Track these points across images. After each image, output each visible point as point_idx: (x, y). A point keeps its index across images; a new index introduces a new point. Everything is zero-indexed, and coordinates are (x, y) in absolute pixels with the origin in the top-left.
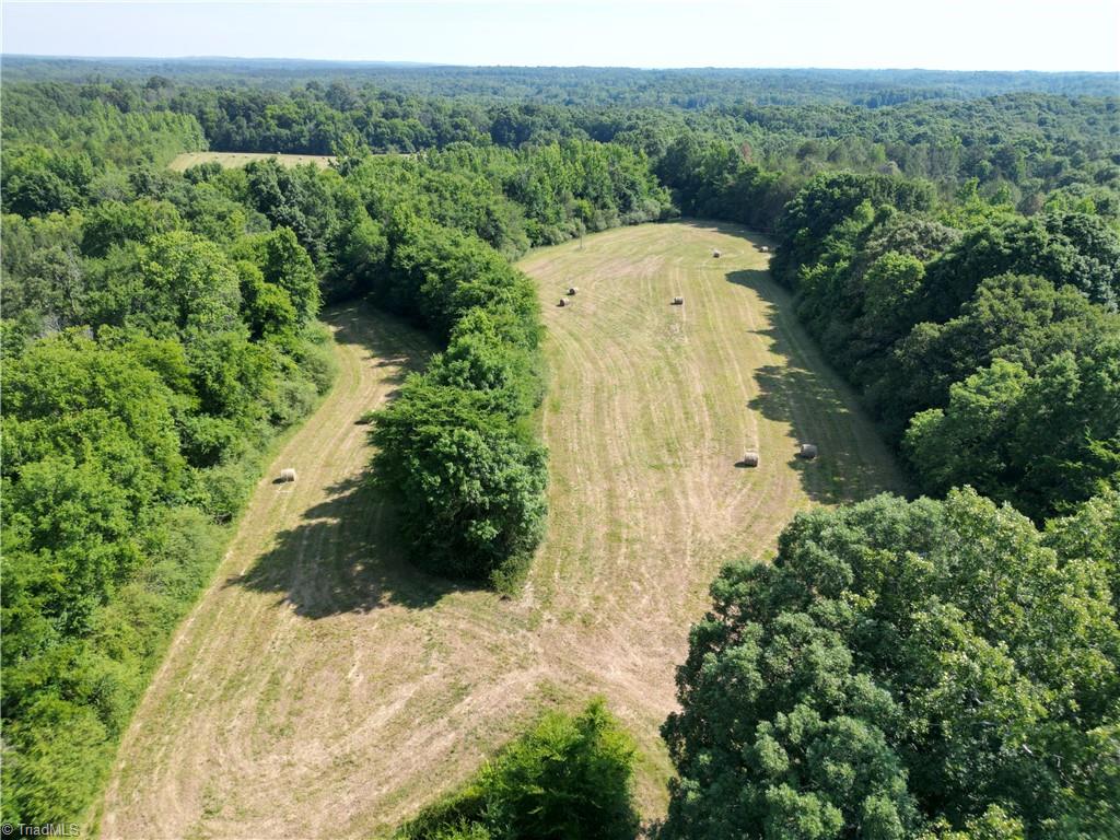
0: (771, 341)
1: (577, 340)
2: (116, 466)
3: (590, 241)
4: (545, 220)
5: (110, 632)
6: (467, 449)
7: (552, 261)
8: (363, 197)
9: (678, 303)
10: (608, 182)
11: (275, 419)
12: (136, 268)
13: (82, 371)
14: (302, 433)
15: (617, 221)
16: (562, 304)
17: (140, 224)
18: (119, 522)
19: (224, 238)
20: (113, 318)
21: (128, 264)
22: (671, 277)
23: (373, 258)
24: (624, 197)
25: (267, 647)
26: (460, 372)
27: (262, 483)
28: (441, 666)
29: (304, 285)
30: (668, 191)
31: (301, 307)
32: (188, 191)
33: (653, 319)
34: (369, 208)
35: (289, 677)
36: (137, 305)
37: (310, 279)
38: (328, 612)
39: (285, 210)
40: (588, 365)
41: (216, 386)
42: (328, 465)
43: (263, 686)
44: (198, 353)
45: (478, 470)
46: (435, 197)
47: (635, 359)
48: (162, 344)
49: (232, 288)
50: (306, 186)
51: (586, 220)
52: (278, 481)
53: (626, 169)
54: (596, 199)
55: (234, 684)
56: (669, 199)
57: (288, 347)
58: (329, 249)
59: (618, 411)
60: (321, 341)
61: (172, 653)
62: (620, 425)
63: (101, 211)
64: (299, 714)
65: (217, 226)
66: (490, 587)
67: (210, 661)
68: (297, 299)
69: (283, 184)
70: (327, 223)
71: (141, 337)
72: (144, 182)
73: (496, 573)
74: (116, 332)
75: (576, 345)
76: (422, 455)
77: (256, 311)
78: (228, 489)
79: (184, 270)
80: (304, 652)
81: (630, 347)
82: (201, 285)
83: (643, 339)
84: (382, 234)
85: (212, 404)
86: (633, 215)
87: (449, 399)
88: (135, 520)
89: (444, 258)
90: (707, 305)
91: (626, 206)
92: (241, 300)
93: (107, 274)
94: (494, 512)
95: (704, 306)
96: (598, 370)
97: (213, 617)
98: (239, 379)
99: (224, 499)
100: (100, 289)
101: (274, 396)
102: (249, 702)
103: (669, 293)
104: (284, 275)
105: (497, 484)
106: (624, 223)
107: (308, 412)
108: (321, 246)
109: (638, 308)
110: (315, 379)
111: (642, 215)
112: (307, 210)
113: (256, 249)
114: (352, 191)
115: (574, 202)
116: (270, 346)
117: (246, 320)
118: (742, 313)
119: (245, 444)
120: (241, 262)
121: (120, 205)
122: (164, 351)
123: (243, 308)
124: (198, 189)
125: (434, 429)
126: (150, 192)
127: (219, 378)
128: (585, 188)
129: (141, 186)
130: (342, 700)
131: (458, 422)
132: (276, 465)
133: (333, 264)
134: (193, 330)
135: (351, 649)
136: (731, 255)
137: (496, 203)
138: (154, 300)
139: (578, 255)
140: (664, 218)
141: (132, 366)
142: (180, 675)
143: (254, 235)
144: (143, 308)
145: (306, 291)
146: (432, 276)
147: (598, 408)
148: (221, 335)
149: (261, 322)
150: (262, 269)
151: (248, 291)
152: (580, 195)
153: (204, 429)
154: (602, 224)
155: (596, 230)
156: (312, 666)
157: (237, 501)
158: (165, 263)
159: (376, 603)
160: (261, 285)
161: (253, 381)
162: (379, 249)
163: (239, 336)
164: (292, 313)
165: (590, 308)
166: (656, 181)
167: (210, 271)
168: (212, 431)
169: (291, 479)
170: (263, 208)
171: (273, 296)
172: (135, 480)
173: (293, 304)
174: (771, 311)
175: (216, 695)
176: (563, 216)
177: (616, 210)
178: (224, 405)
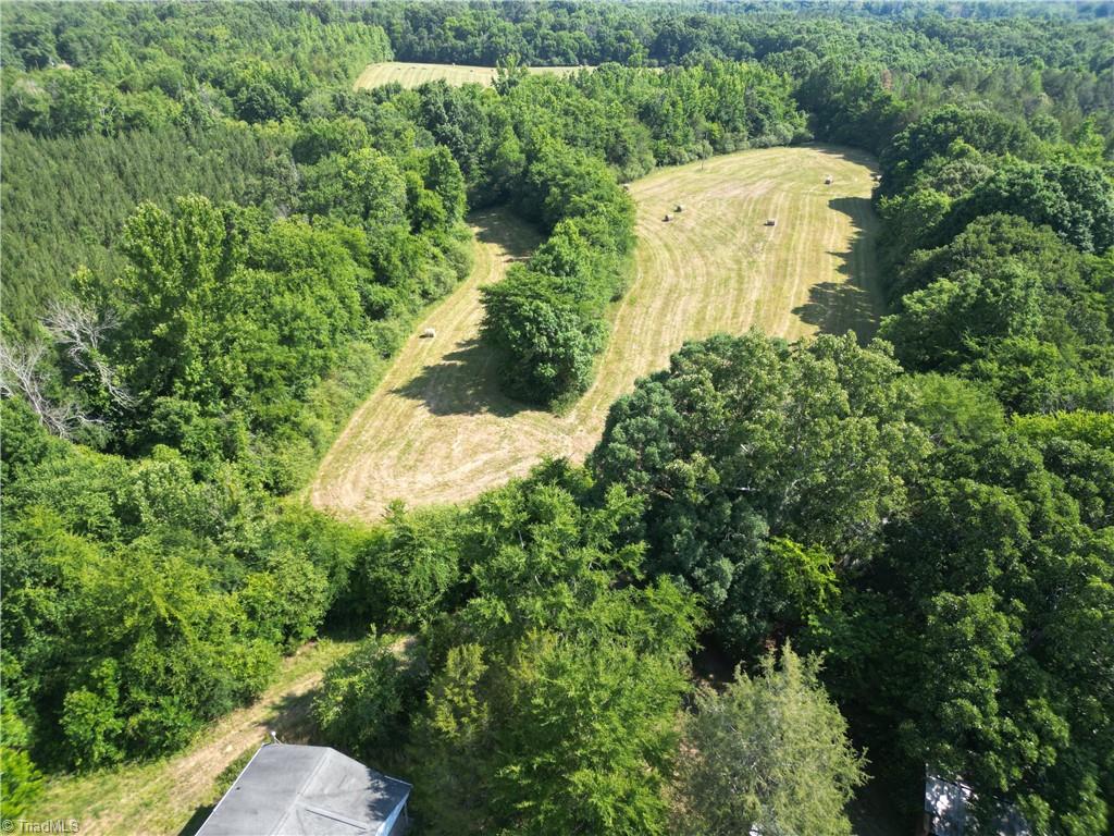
0: (841, 261)
1: (669, 250)
2: (323, 304)
3: (714, 162)
4: (673, 141)
5: (318, 404)
6: (540, 315)
7: (671, 180)
8: (513, 117)
9: (771, 224)
10: (740, 106)
11: (425, 294)
12: (338, 174)
13: (303, 244)
14: (443, 306)
15: (746, 144)
16: (667, 219)
17: (339, 137)
18: (324, 337)
19: (399, 152)
20: (322, 210)
21: (333, 171)
22: (774, 201)
23: (513, 171)
24: (756, 121)
25: (406, 428)
26: (545, 263)
27: (412, 337)
28: (508, 447)
29: (454, 192)
30: (806, 116)
31: (451, 211)
32: (374, 110)
33: (742, 237)
34: (516, 128)
35: (418, 444)
36: (338, 202)
37: (461, 188)
38: (445, 413)
39: (447, 127)
40: (671, 272)
41: (385, 263)
42: (457, 329)
43: (402, 446)
44: (375, 239)
45: (546, 329)
46: (570, 120)
47: (712, 269)
48: (352, 231)
49: (400, 192)
50: (466, 107)
51: (713, 142)
52: (423, 337)
53: (762, 94)
54: (727, 122)
55: (386, 444)
56: (805, 124)
57: (438, 241)
58: (481, 162)
59: (681, 307)
60: (463, 238)
61: (351, 425)
62: (678, 318)
63: (312, 127)
64: (421, 461)
65: (394, 142)
66: (549, 409)
67: (372, 432)
68: (448, 204)
69: (448, 105)
70: (481, 140)
71: (339, 224)
72: (343, 102)
73: (555, 402)
74: (323, 220)
75: (667, 255)
76: (511, 317)
77: (417, 211)
78: (389, 336)
79: (369, 177)
80: (428, 433)
81: (712, 259)
82: (380, 189)
83: (725, 254)
84: (521, 152)
85: (382, 277)
86: (764, 138)
87: (533, 280)
88: (333, 339)
89: (567, 175)
90: (797, 228)
91: (757, 129)
92: (406, 202)
93: (318, 179)
94: (555, 360)
95: (793, 228)
96: (677, 274)
97: (375, 410)
98: (402, 261)
99: (386, 342)
100: (314, 188)
101: (425, 277)
102: (394, 453)
103: (766, 215)
104: (439, 184)
105: (558, 340)
106: (754, 146)
107: (449, 292)
108: (474, 160)
109: (733, 228)
110: (456, 268)
111: (773, 138)
112: (465, 128)
113: (421, 162)
114: (503, 111)
115: (705, 124)
116: (425, 239)
117: (410, 217)
118: (826, 237)
119: (402, 308)
120: (409, 172)
121: (325, 121)
122: (353, 235)
123: (408, 208)
124: (381, 109)
125: (521, 300)
126: (346, 110)
127: (387, 258)
128: (718, 111)
129: (340, 104)
130: (447, 457)
131: (537, 296)
132: (423, 326)
133: (482, 176)
134: (372, 222)
135: (456, 434)
136: (843, 183)
137: (625, 125)
138: (348, 198)
139: (698, 176)
140: (797, 142)
141: (334, 243)
142: (355, 436)
143: (422, 150)
144: (341, 204)
145: (455, 198)
146: (554, 190)
147: (666, 304)
148: (391, 228)
149: (420, 220)
150: (423, 178)
151: (412, 195)
152: (712, 119)
153: (376, 294)
154: (730, 147)
155: (724, 152)
156: (431, 440)
157: (395, 345)
158: (357, 172)
159: (478, 411)
160: (422, 191)
161: (410, 263)
162: (517, 164)
163: (403, 229)
164: (443, 215)
165: (690, 223)
166: (794, 105)
167: (387, 179)
168: (380, 294)
169: (432, 336)
170: (430, 126)
171: (431, 200)
172: (335, 314)
173: (444, 207)
174: (855, 237)
175: (375, 448)
176: (692, 137)
177: (746, 133)
178: (389, 278)
